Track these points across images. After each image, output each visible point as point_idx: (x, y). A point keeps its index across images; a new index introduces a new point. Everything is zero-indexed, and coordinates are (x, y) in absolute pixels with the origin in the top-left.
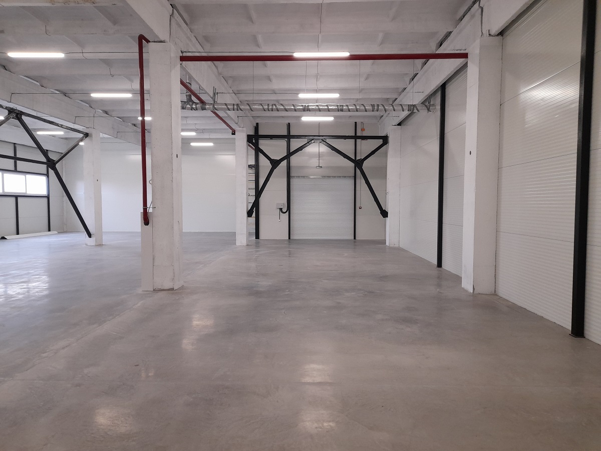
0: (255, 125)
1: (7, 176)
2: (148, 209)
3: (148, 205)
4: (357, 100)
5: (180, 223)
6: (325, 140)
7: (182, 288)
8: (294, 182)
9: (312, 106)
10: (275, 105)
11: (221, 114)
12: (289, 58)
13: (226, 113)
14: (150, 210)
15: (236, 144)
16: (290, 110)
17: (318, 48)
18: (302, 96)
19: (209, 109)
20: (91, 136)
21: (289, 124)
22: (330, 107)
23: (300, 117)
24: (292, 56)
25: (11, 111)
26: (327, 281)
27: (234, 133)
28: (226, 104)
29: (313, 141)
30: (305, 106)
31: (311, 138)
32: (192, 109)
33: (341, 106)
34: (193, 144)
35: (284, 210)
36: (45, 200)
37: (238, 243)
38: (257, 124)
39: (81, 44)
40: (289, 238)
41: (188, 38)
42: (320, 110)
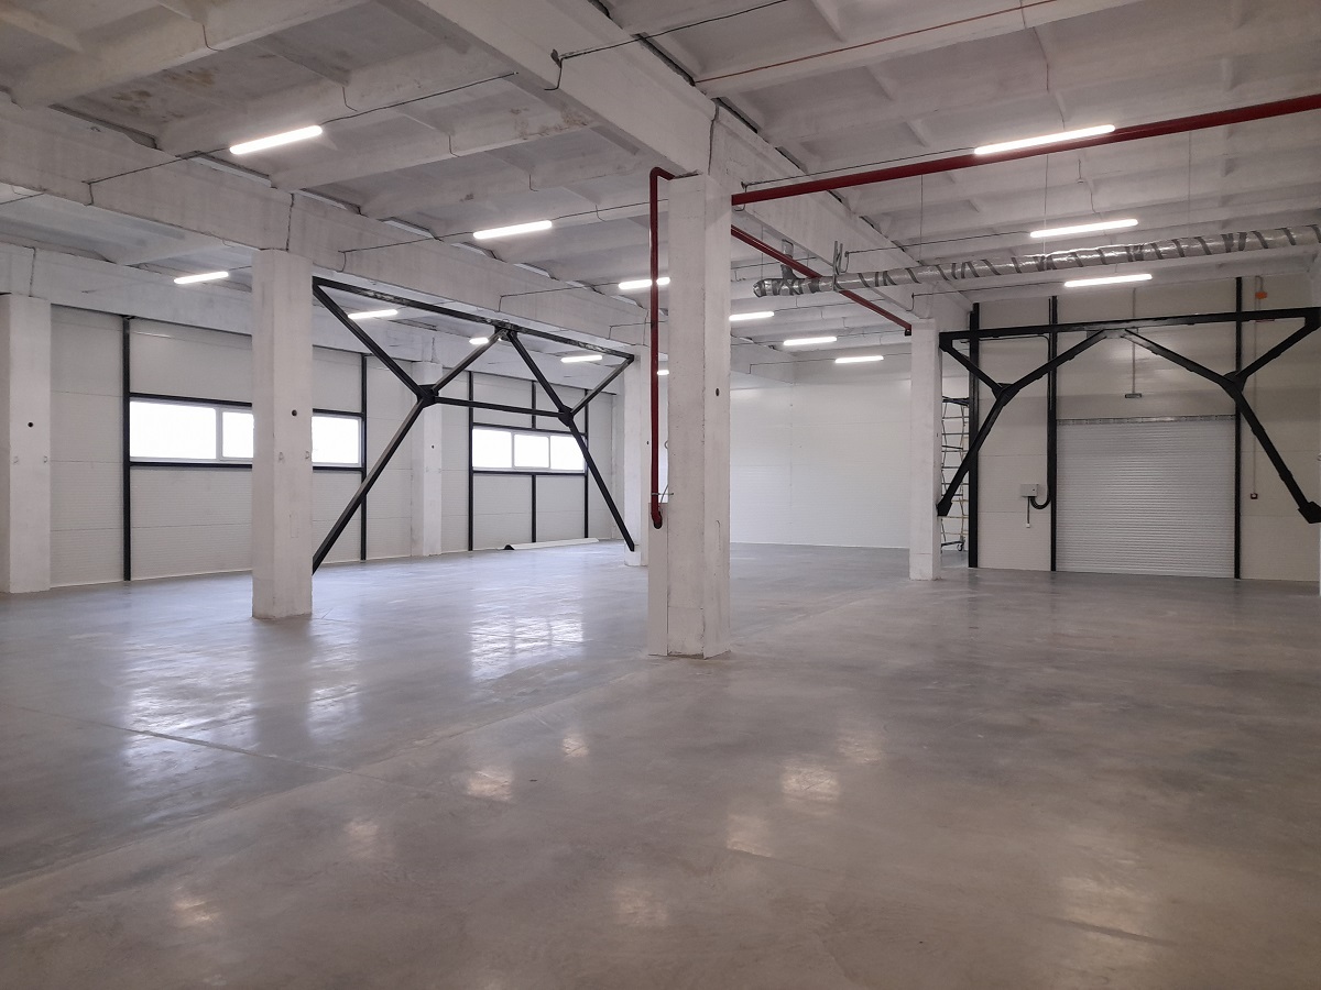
0: (972, 309)
1: (521, 438)
2: (660, 497)
3: (661, 489)
4: (1225, 224)
5: (723, 525)
6: (1134, 331)
7: (727, 655)
8: (1066, 434)
9: (1061, 255)
10: (970, 264)
11: (863, 293)
12: (967, 162)
13: (877, 292)
14: (663, 499)
15: (913, 355)
16: (1008, 271)
17: (1064, 121)
18: (1037, 235)
19: (826, 289)
20: (639, 360)
21: (1054, 298)
22: (1106, 255)
23: (1061, 282)
24: (970, 156)
25: (499, 327)
26: (1053, 671)
27: (908, 334)
28: (860, 275)
29: (1102, 335)
30: (1043, 258)
31: (1098, 327)
32: (792, 292)
33: (1136, 247)
34: (840, 361)
35: (1041, 501)
36: (582, 479)
37: (914, 575)
38: (976, 306)
39: (593, 197)
41: (759, 155)
42: (1080, 264)
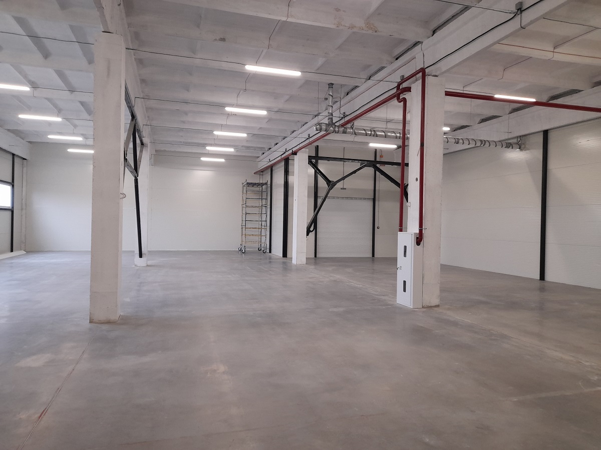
40: (316, 256)
